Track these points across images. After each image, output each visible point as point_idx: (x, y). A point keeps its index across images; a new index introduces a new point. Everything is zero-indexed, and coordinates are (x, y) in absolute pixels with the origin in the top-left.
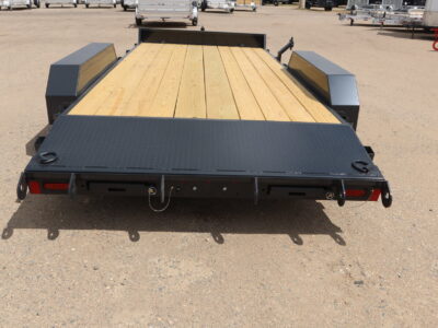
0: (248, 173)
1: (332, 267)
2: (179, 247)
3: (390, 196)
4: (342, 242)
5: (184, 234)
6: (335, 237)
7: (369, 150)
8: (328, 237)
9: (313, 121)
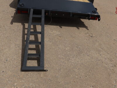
0: (69, 11)
1: (86, 34)
2: (52, 28)
3: (100, 19)
4: (88, 29)
5: (53, 26)
6: (87, 28)
7: (96, 9)
8: (85, 28)
9: (83, 1)
